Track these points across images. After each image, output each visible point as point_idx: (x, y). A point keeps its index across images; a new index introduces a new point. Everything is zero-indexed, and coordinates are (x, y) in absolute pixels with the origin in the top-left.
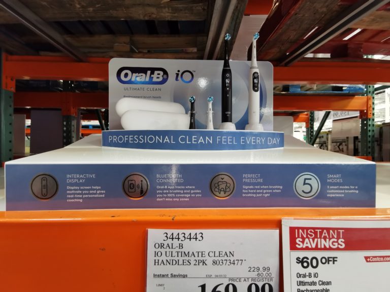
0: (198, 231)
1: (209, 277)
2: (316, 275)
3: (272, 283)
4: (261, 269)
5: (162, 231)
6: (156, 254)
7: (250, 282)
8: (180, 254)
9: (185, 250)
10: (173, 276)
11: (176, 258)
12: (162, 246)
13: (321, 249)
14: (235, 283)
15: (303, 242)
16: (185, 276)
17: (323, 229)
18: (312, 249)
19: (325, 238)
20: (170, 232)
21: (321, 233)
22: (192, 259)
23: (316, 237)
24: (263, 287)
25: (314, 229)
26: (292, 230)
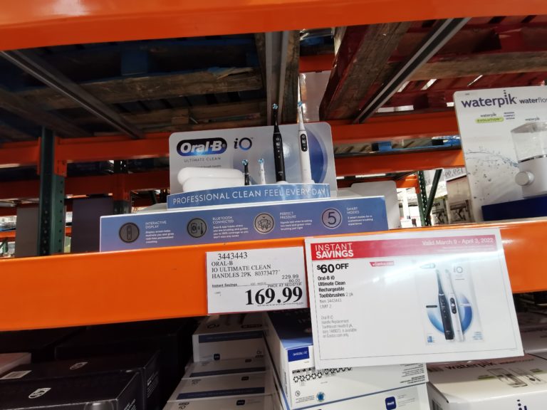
0: (243, 251)
1: (253, 284)
2: (333, 278)
3: (300, 287)
4: (292, 276)
5: (217, 253)
6: (213, 270)
7: (284, 287)
8: (230, 269)
9: (234, 265)
10: (226, 285)
11: (228, 272)
12: (217, 264)
13: (335, 258)
14: (273, 288)
15: (321, 254)
16: (235, 285)
17: (336, 243)
18: (328, 259)
19: (338, 250)
20: (222, 253)
21: (335, 246)
22: (240, 272)
23: (331, 249)
24: (295, 290)
25: (329, 244)
26: (313, 246)
